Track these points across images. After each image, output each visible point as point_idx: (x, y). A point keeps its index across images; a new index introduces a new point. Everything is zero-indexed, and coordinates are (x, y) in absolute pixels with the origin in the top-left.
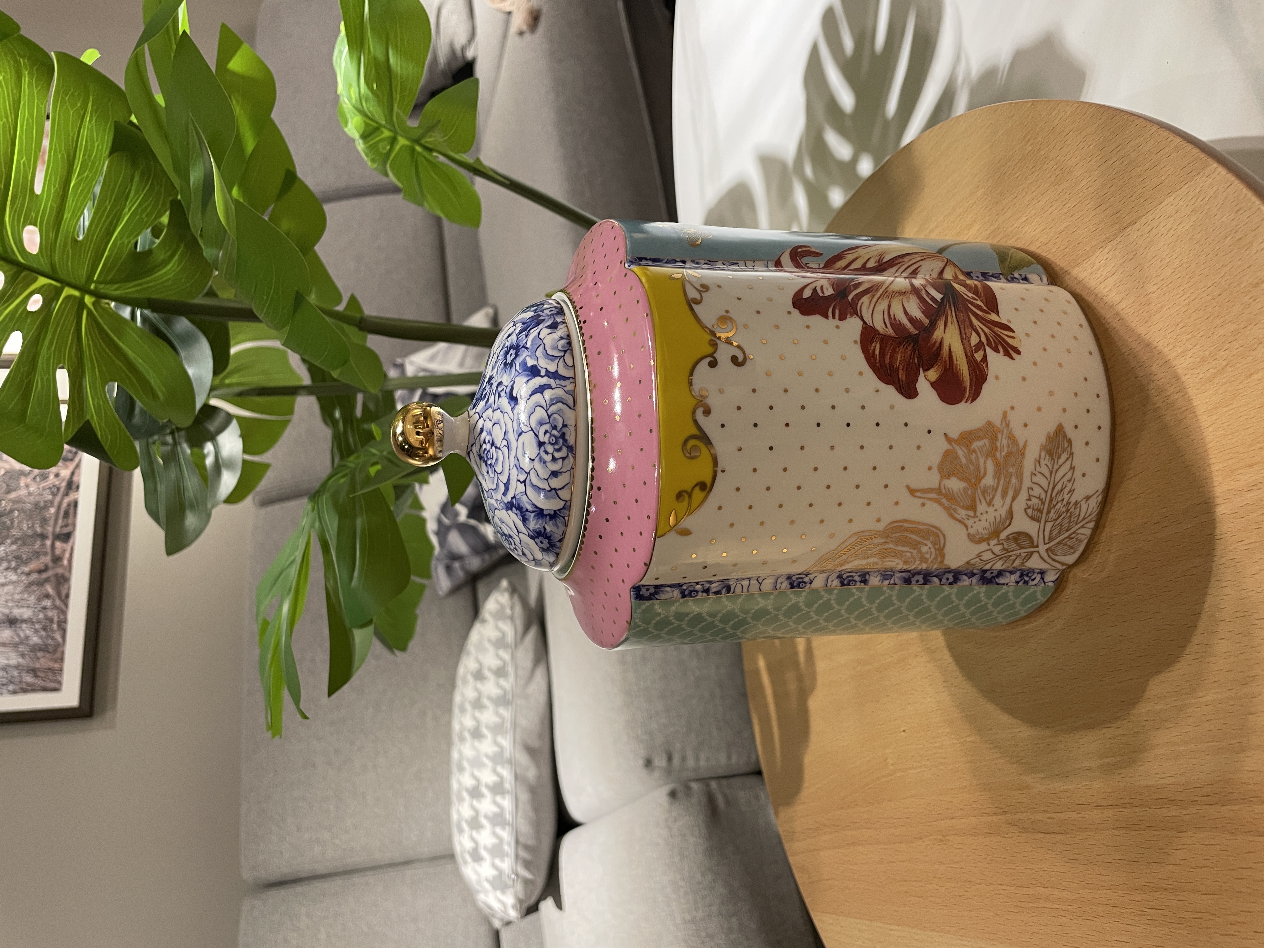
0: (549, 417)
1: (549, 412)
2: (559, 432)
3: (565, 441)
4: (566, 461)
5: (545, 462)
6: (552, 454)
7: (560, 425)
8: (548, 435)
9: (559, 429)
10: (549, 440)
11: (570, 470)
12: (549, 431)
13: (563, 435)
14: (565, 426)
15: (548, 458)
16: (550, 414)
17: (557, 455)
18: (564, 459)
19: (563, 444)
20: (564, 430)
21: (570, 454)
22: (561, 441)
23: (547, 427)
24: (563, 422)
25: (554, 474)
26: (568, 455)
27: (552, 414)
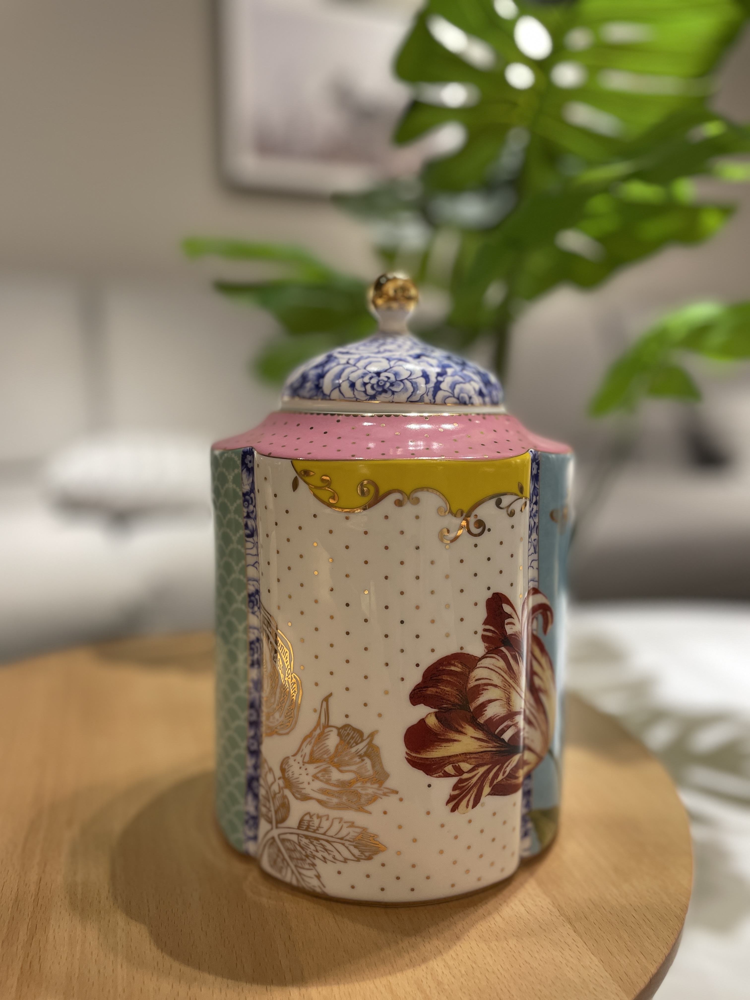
0: (402, 381)
1: (406, 381)
2: (388, 388)
3: (380, 393)
4: (363, 394)
5: (363, 377)
6: (369, 383)
7: (394, 389)
8: (386, 379)
9: (391, 388)
10: (381, 380)
11: (355, 397)
12: (389, 380)
13: (385, 391)
14: (393, 393)
15: (366, 380)
16: (404, 381)
17: (368, 387)
18: (365, 392)
19: (377, 391)
20: (390, 393)
21: (368, 397)
22: (380, 389)
23: (393, 378)
24: (396, 392)
25: (353, 385)
26: (367, 395)
27: (404, 383)
